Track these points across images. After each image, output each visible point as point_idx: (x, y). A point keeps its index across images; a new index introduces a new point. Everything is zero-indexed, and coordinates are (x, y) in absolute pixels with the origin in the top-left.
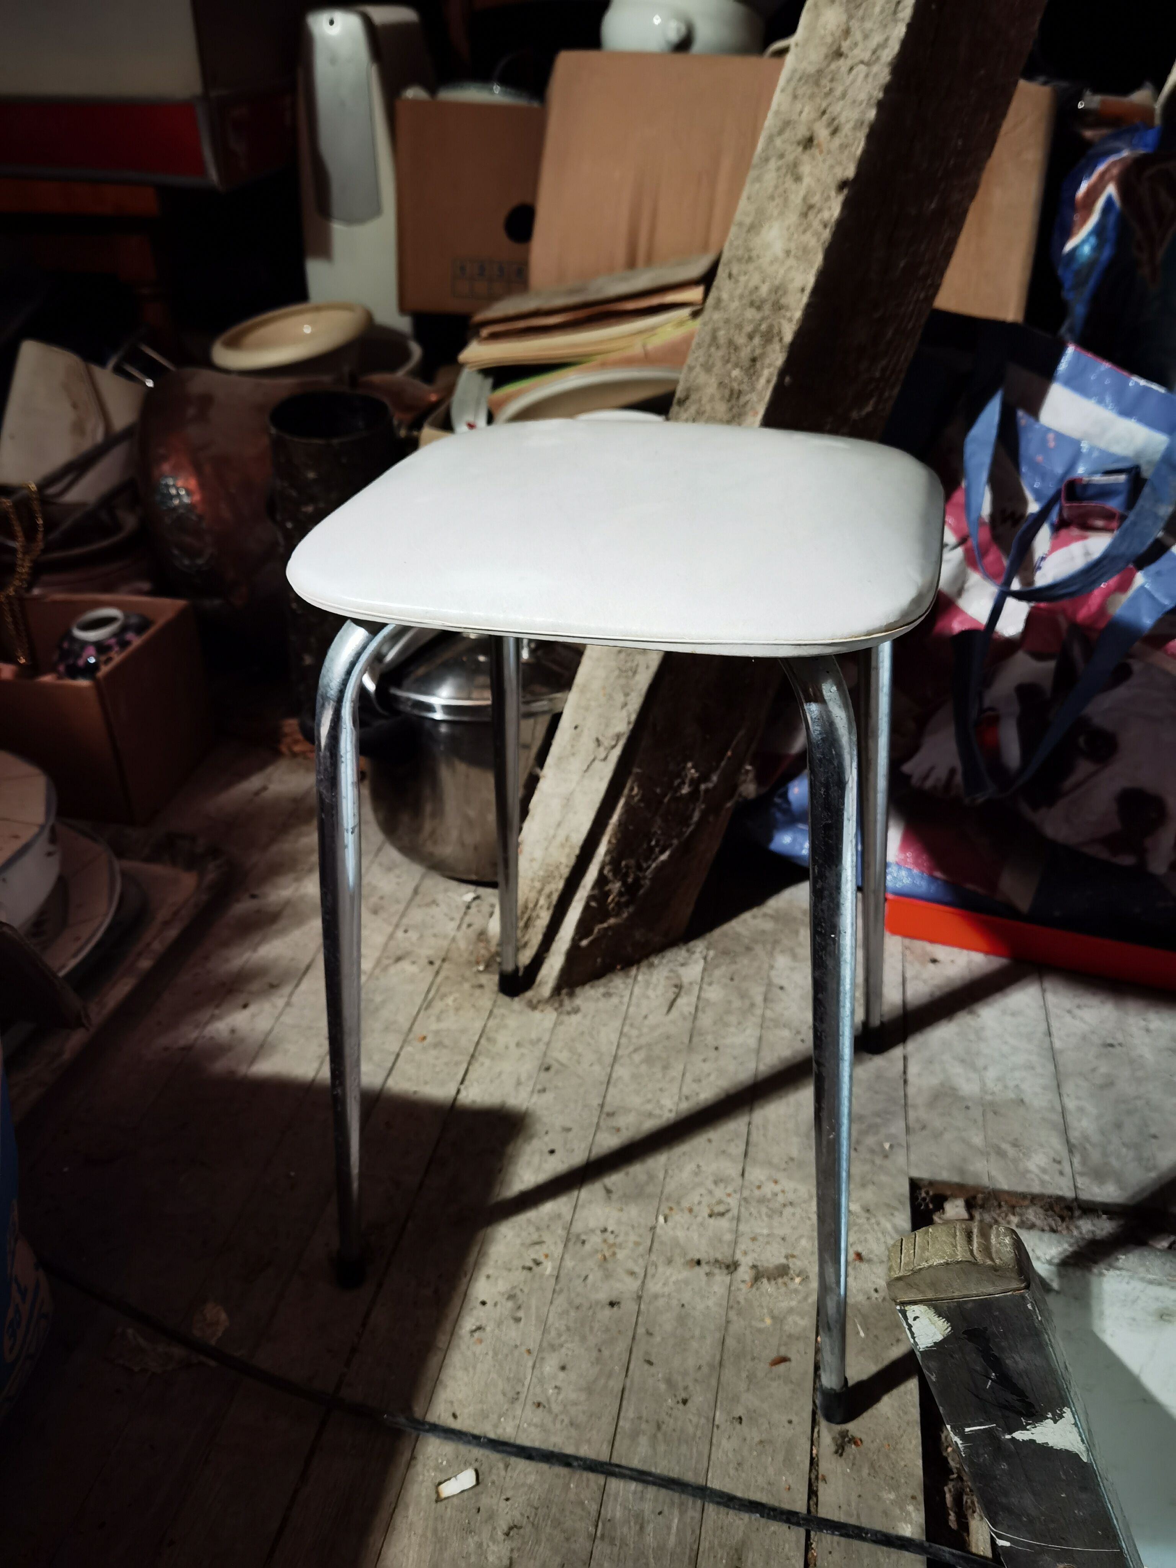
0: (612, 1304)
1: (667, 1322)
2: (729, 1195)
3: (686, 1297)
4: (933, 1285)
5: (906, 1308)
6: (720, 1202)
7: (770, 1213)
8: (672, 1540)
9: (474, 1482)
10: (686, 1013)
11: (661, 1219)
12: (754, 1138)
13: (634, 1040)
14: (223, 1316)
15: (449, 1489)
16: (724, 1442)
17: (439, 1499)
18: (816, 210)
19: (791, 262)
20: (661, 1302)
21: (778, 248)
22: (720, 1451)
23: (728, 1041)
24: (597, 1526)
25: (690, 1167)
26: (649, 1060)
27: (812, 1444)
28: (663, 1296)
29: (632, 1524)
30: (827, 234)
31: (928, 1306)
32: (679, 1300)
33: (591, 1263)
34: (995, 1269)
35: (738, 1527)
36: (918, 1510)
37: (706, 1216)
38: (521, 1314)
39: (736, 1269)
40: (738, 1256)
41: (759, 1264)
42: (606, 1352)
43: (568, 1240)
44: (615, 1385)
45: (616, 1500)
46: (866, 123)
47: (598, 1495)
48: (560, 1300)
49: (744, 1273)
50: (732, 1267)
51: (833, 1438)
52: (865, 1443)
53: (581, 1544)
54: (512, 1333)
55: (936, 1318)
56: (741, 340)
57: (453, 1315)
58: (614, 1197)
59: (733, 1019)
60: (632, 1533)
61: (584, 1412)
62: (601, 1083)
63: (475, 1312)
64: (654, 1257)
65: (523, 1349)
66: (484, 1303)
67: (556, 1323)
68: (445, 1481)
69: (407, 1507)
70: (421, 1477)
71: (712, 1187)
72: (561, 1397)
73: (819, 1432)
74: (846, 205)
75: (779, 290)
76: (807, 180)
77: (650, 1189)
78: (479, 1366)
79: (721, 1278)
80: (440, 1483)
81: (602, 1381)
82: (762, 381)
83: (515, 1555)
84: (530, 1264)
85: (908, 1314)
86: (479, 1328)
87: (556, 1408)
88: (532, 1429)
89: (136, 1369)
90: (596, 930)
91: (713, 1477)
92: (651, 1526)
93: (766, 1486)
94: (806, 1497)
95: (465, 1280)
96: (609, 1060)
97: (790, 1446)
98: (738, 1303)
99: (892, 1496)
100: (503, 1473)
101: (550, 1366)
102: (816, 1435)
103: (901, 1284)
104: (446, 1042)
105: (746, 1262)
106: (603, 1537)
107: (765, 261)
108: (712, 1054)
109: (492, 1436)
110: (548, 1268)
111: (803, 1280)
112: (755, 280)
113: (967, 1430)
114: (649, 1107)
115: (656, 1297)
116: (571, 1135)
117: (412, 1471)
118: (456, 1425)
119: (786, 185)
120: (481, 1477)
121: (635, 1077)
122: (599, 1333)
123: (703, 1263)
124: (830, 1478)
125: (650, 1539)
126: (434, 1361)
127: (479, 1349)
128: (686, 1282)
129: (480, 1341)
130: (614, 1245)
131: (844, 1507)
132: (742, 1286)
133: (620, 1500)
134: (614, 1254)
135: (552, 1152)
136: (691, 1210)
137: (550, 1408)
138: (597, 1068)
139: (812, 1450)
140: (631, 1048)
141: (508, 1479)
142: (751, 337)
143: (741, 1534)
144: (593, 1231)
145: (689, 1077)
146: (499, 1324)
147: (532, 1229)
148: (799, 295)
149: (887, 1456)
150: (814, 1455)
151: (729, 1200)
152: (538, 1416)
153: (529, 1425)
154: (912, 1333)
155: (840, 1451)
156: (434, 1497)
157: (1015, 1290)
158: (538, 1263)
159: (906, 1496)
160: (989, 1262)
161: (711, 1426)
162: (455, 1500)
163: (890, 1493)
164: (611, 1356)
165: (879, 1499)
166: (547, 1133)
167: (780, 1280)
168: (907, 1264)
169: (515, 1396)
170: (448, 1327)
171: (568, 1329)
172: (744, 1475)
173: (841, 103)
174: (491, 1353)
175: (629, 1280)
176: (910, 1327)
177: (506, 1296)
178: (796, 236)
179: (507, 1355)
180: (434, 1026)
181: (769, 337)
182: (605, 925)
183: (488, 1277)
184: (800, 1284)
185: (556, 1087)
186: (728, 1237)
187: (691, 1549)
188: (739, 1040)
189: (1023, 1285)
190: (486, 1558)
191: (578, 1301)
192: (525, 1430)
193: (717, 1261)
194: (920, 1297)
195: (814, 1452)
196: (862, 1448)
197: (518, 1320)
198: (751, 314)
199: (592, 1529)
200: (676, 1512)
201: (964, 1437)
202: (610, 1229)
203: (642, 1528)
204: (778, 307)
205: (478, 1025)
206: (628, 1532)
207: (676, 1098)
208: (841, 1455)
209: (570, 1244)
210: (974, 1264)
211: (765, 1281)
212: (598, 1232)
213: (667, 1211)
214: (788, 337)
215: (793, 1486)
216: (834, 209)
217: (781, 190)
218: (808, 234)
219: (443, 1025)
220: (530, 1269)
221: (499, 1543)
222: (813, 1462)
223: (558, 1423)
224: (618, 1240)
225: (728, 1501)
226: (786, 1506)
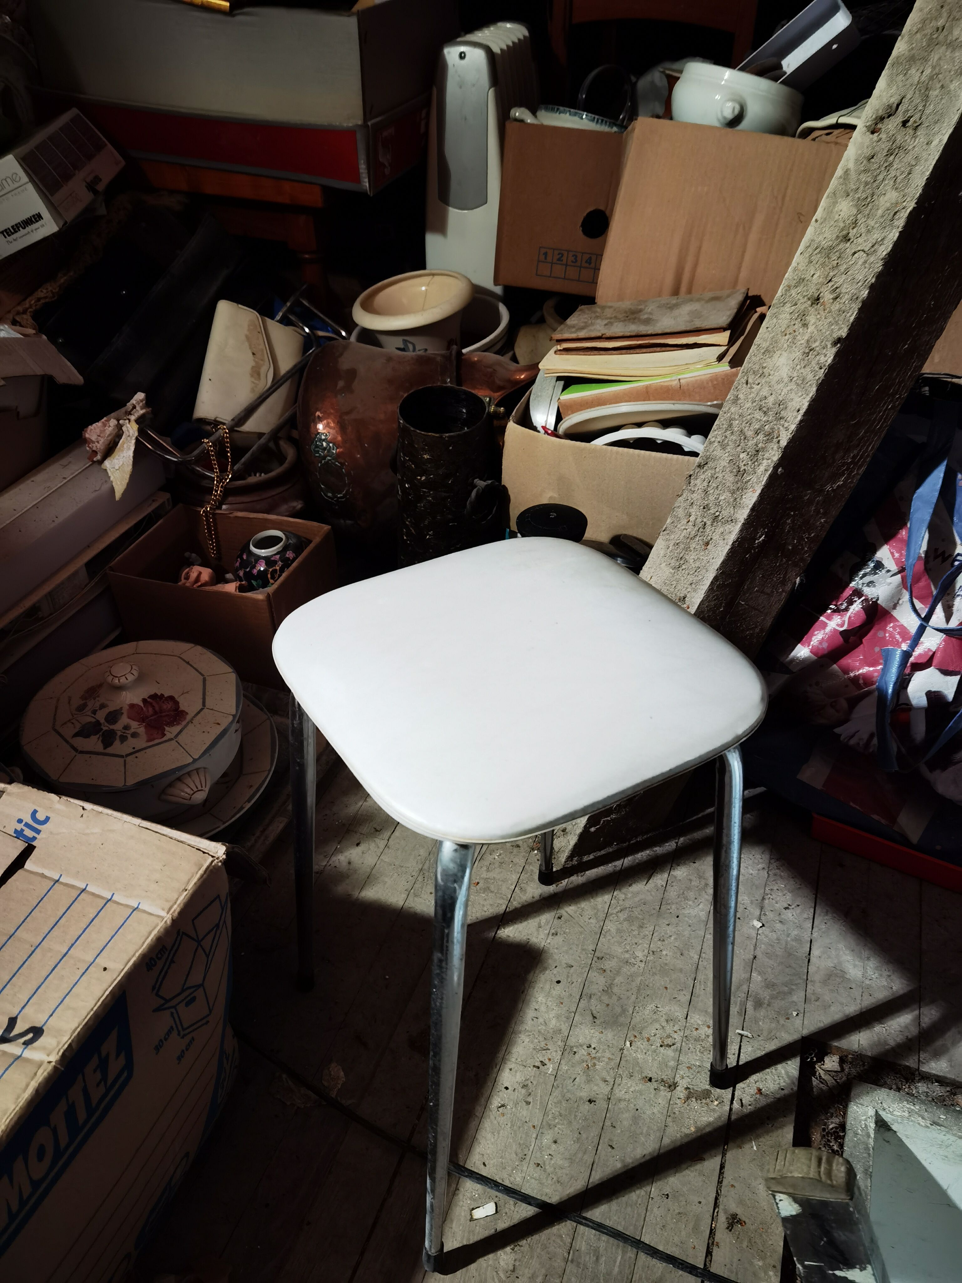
0: (590, 1101)
1: (626, 1119)
2: (675, 1032)
3: (640, 1103)
4: (794, 1186)
5: (775, 1194)
6: (669, 1036)
7: (702, 1049)
8: (616, 1269)
9: (494, 1212)
10: (659, 886)
11: (628, 1044)
12: (697, 991)
13: (621, 902)
14: (342, 1074)
15: (479, 1214)
16: (655, 1210)
17: (472, 1219)
18: (815, 353)
19: (793, 386)
20: (622, 1105)
21: (784, 372)
22: (652, 1215)
23: (686, 912)
24: (569, 1253)
25: (651, 1007)
26: (630, 920)
27: (712, 1220)
28: (625, 1100)
29: (592, 1255)
30: (821, 374)
31: (790, 1196)
32: (635, 1105)
33: (579, 1069)
34: (832, 1186)
35: (659, 1268)
36: (776, 1275)
37: (659, 1046)
38: (530, 1099)
39: (675, 1088)
40: (678, 1079)
41: (691, 1087)
42: (584, 1136)
43: (564, 1050)
44: (588, 1159)
45: (583, 1237)
46: (860, 299)
47: (572, 1232)
48: (556, 1093)
49: (680, 1092)
50: (672, 1086)
51: (727, 1218)
52: (747, 1225)
53: (559, 1263)
54: (524, 1112)
55: (793, 1203)
56: (750, 433)
57: (486, 1095)
58: (598, 1022)
59: (691, 895)
60: (591, 1261)
61: (567, 1175)
62: (596, 933)
63: (501, 1093)
64: (620, 1072)
65: (531, 1124)
66: (507, 1088)
67: (554, 1110)
68: (476, 1208)
69: (452, 1221)
70: (461, 1203)
71: (664, 1024)
72: (553, 1162)
73: (717, 1212)
74: (837, 355)
75: (781, 404)
76: (811, 328)
77: (622, 1019)
78: (502, 1132)
79: (664, 1093)
80: (473, 1209)
81: (580, 1155)
82: (762, 468)
83: (517, 1263)
84: (538, 1063)
85: (776, 1197)
86: (503, 1106)
87: (549, 1169)
88: (533, 1180)
89: (288, 1103)
90: (602, 822)
91: (646, 1232)
92: (604, 1259)
93: (679, 1244)
94: (704, 1255)
95: (496, 1070)
96: (602, 916)
97: (698, 1219)
98: (674, 1113)
99: (760, 1263)
100: (513, 1208)
101: (547, 1139)
102: (715, 1214)
103: (773, 1181)
104: (492, 888)
105: (682, 1084)
106: (572, 1261)
107: (774, 379)
108: (674, 920)
109: (507, 1183)
110: (550, 1068)
111: (720, 1103)
112: (765, 392)
113: (806, 1263)
114: (627, 956)
115: (620, 1100)
116: (572, 970)
117: (456, 1197)
118: (484, 1172)
119: (796, 326)
120: (498, 1209)
121: (619, 931)
122: (580, 1121)
123: (653, 1080)
124: (722, 1244)
125: (602, 1267)
126: (473, 1125)
127: (502, 1120)
128: (641, 1093)
129: (503, 1115)
130: (595, 1058)
131: (728, 1266)
132: (678, 1101)
133: (585, 1238)
134: (595, 1065)
135: (558, 982)
136: (648, 1040)
137: (545, 1168)
138: (593, 921)
139: (712, 1224)
140: (619, 908)
141: (515, 1213)
142: (757, 433)
143: (660, 1272)
144: (581, 1046)
145: (656, 938)
146: (516, 1104)
147: (541, 1039)
148: (796, 413)
149: (761, 1236)
150: (713, 1228)
151: (675, 1036)
152: (537, 1173)
153: (531, 1178)
154: (778, 1208)
155: (730, 1228)
156: (469, 1218)
157: (842, 1199)
158: (544, 1064)
159: (770, 1265)
160: (829, 1182)
161: (648, 1197)
162: (482, 1221)
163: (759, 1261)
164: (587, 1138)
165: (751, 1264)
166: (556, 967)
167: (704, 1101)
168: (779, 1171)
169: (524, 1157)
170: (483, 1101)
171: (561, 1115)
172: (666, 1234)
173: (844, 277)
174: (509, 1125)
175: (602, 1085)
176: (777, 1204)
177: (521, 1085)
178: (798, 367)
179: (520, 1127)
180: (484, 875)
181: (770, 436)
182: (609, 819)
183: (511, 1070)
184: (717, 1106)
185: (564, 933)
186: (672, 1063)
187: (627, 1278)
188: (693, 912)
189: (849, 1198)
190: (499, 1263)
191: (568, 1095)
192: (528, 1181)
193: (662, 1081)
194: (784, 1190)
195: (713, 1225)
196: (745, 1227)
197: (528, 1103)
198: (758, 415)
199: (566, 1255)
200: (620, 1252)
201: (804, 1267)
202: (593, 1046)
203: (597, 1259)
204: (779, 418)
205: (515, 877)
206: (589, 1260)
207: (646, 951)
208: (730, 1231)
209: (566, 1053)
210: (820, 1181)
211: (694, 1100)
212: (585, 1047)
213: (632, 1038)
214: (784, 443)
215: (697, 1247)
216: (828, 356)
217: (791, 330)
218: (808, 369)
219: (491, 875)
220: (538, 1068)
221: (507, 1254)
222: (712, 1232)
223: (550, 1179)
224: (598, 1055)
225: (653, 1252)
226: (691, 1261)
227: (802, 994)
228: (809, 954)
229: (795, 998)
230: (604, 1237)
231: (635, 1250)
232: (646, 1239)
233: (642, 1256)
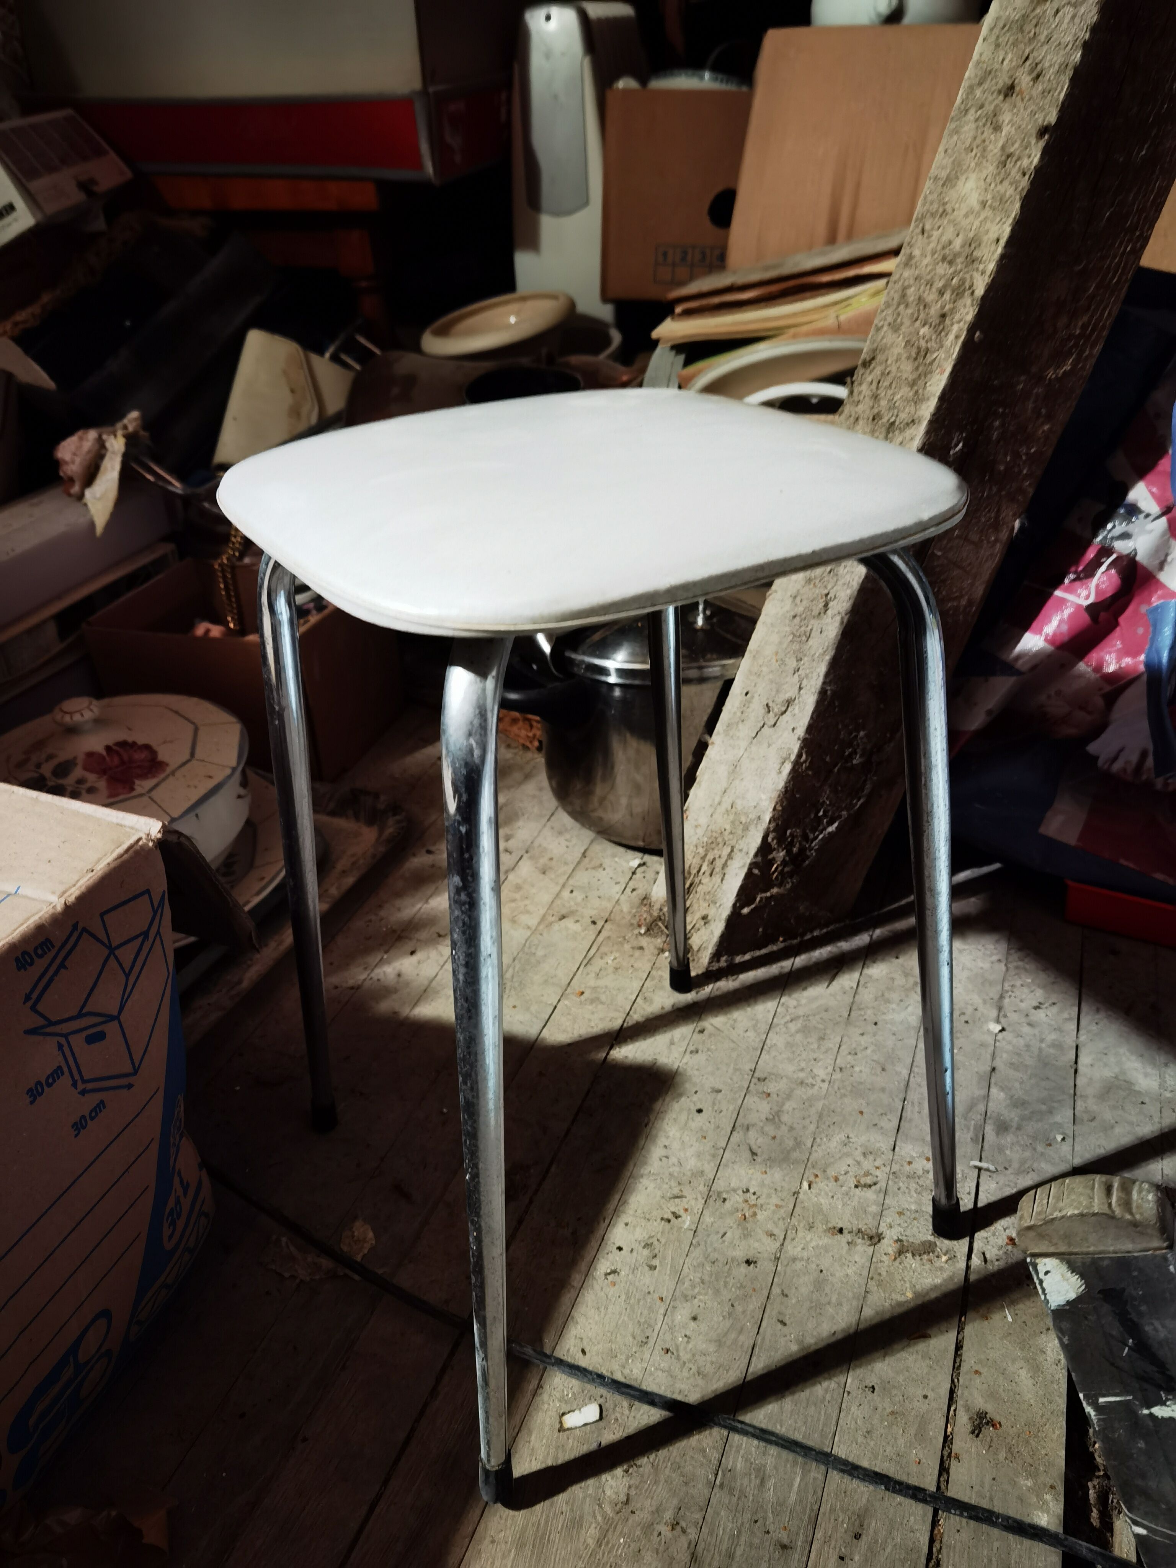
0: (748, 1262)
1: (804, 1286)
2: (877, 1168)
3: (825, 1263)
4: (1067, 1237)
5: (1038, 1261)
6: (867, 1174)
7: (919, 1189)
8: (793, 1497)
9: (597, 1417)
10: (847, 988)
11: (805, 1185)
12: (907, 1114)
13: (791, 1010)
14: (371, 1234)
15: (572, 1420)
16: (854, 1409)
17: (561, 1429)
18: (1014, 159)
19: (987, 212)
20: (799, 1265)
21: (973, 201)
22: (850, 1417)
23: (889, 1017)
24: (717, 1474)
25: (839, 1137)
26: (805, 1030)
27: (947, 1422)
28: (802, 1259)
29: (753, 1477)
30: (1025, 183)
31: (1062, 1260)
32: (818, 1266)
33: (730, 1221)
34: (1135, 1224)
35: (862, 1493)
36: (1057, 1500)
37: (853, 1186)
38: (656, 1262)
39: (879, 1241)
40: (883, 1228)
41: (904, 1238)
42: (739, 1308)
43: (708, 1197)
44: (746, 1341)
45: (739, 1451)
46: (1070, 66)
47: (720, 1444)
48: (696, 1253)
49: (888, 1246)
50: (875, 1238)
51: (970, 1419)
52: (1004, 1427)
53: (700, 1489)
54: (646, 1279)
55: (1069, 1274)
56: (931, 296)
57: (588, 1258)
58: (759, 1159)
59: (895, 996)
60: (752, 1485)
61: (712, 1363)
62: (756, 1049)
63: (610, 1256)
64: (794, 1221)
65: (656, 1296)
66: (620, 1249)
67: (691, 1275)
68: (569, 1412)
69: (530, 1433)
70: (546, 1406)
71: (860, 1158)
72: (690, 1346)
73: (955, 1410)
74: (1045, 152)
75: (973, 243)
76: (1006, 129)
77: (795, 1155)
78: (611, 1307)
79: (863, 1248)
80: (563, 1414)
81: (733, 1336)
82: (951, 337)
83: (633, 1492)
84: (669, 1216)
85: (1039, 1267)
86: (614, 1272)
87: (684, 1356)
88: (660, 1373)
89: (287, 1275)
90: (758, 899)
91: (840, 1441)
92: (773, 1481)
93: (894, 1457)
94: (936, 1472)
95: (603, 1225)
96: (764, 1027)
97: (923, 1422)
98: (880, 1274)
99: (1029, 1483)
100: (626, 1412)
101: (682, 1315)
102: (952, 1412)
103: (1032, 1234)
104: (603, 998)
105: (890, 1236)
106: (722, 1486)
107: (959, 214)
108: (871, 1028)
109: (619, 1377)
110: (687, 1221)
111: (950, 1259)
112: (949, 234)
113: (1102, 1400)
114: (802, 1075)
115: (794, 1260)
116: (720, 1095)
117: (537, 1398)
118: (583, 1362)
119: (985, 134)
120: (604, 1414)
121: (789, 1045)
122: (733, 1289)
123: (845, 1231)
124: (964, 1457)
125: (770, 1494)
126: (566, 1299)
127: (612, 1291)
128: (826, 1249)
129: (614, 1284)
130: (755, 1205)
131: (976, 1489)
132: (885, 1258)
133: (742, 1452)
134: (755, 1214)
135: (700, 1111)
136: (836, 1179)
137: (678, 1356)
138: (751, 1034)
139: (946, 1428)
140: (788, 1018)
141: (631, 1419)
142: (941, 293)
143: (864, 1500)
144: (735, 1190)
145: (844, 1048)
146: (634, 1270)
147: (673, 1183)
148: (993, 247)
149: (1027, 1442)
150: (949, 1433)
151: (878, 1173)
152: (665, 1362)
153: (656, 1369)
154: (1044, 1290)
155: (976, 1432)
156: (558, 1426)
157: (1156, 1249)
158: (677, 1217)
159: (1045, 1485)
160: (1128, 1217)
161: (842, 1391)
162: (577, 1432)
163: (1028, 1479)
164: (744, 1312)
165: (1015, 1484)
166: (696, 1092)
167: (925, 1257)
168: (1039, 1213)
169: (645, 1340)
170: (583, 1266)
171: (703, 1282)
172: (872, 1443)
173: (1046, 47)
174: (623, 1297)
175: (767, 1240)
176: (1041, 1282)
177: (643, 1244)
178: (993, 185)
179: (639, 1301)
180: (592, 983)
181: (959, 293)
182: (768, 894)
183: (627, 1224)
184: (946, 1262)
185: (708, 1050)
186: (874, 1209)
187: (812, 1510)
188: (898, 1017)
189: (1165, 1245)
190: (604, 1491)
191: (714, 1256)
192: (651, 1374)
193: (859, 1231)
194: (1052, 1250)
195: (949, 1430)
196: (1000, 1431)
197: (653, 1268)
198: (942, 269)
199: (711, 1477)
200: (799, 1471)
201: (1098, 1408)
202: (752, 1191)
203: (763, 1481)
204: (971, 260)
205: (637, 985)
206: (750, 1485)
207: (830, 1069)
208: (977, 1436)
209: (711, 1202)
210: (1112, 1217)
211: (909, 1255)
212: (740, 1192)
213: (812, 1178)
214: (980, 291)
215: (923, 1461)
216: (1033, 157)
217: (978, 141)
218: (1006, 183)
219: (601, 983)
220: (669, 1221)
221: (617, 1478)
222: (947, 1440)
223: (685, 1370)
224: (760, 1201)
225: (852, 1470)
226: (914, 1481)
227: (1070, 1113)
228: (1076, 1062)
229: (1058, 1118)
230: (773, 1450)
231: (823, 1468)
232: (841, 1451)
233: (835, 1476)
